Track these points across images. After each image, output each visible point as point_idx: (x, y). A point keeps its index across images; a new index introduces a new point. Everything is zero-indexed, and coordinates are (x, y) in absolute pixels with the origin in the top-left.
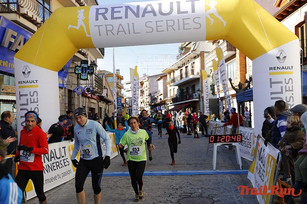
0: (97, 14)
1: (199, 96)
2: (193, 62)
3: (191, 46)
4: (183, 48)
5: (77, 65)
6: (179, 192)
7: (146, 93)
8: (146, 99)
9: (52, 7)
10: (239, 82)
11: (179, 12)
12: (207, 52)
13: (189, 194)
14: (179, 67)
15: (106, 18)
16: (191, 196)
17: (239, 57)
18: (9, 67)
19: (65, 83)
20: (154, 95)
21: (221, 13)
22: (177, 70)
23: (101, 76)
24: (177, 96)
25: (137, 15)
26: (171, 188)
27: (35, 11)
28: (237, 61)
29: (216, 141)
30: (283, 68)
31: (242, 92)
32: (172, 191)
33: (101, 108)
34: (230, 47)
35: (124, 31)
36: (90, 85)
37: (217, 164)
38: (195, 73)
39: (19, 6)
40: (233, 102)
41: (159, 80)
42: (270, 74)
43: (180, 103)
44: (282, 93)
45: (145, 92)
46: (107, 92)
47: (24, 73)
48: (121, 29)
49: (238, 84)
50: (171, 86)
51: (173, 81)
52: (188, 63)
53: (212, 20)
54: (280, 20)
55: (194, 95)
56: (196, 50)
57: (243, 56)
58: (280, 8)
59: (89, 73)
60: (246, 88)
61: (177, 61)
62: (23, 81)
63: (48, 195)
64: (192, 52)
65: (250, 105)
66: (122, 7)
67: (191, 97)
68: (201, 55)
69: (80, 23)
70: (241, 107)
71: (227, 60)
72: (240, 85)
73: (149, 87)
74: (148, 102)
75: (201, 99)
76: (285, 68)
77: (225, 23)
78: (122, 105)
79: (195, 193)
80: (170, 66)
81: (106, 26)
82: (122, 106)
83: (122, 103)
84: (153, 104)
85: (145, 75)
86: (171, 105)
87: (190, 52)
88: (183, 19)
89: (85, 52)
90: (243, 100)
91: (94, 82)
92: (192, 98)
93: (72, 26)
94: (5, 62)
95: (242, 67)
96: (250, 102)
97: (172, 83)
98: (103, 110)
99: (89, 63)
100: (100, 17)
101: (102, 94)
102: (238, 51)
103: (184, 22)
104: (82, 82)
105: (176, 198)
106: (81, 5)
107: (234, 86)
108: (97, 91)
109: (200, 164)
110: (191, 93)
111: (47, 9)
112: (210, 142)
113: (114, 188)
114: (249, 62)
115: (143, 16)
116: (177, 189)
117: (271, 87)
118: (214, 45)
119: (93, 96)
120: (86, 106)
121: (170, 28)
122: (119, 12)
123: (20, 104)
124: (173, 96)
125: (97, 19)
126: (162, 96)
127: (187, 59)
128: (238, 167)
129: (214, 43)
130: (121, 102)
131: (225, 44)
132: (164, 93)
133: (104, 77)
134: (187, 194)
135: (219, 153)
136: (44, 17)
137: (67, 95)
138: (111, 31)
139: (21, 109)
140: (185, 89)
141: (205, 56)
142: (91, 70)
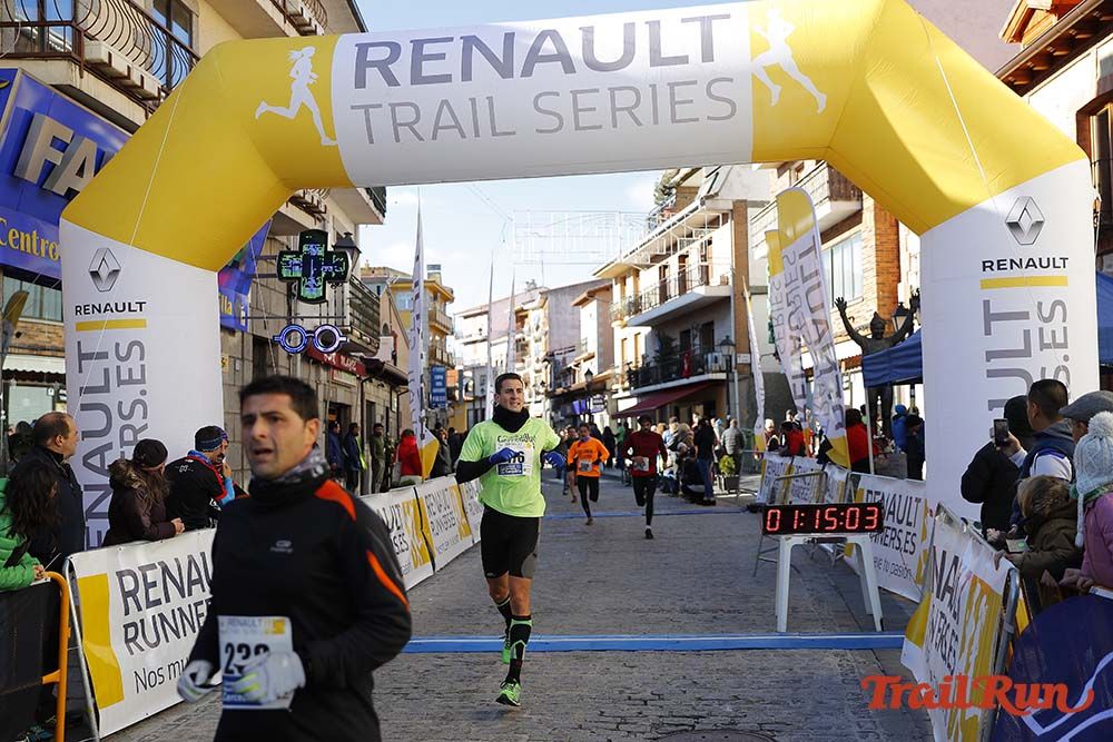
0: (362, 63)
1: (729, 361)
2: (706, 238)
3: (701, 181)
4: (670, 188)
5: (285, 249)
6: (652, 713)
7: (537, 350)
8: (537, 372)
9: (201, 39)
10: (873, 313)
11: (656, 59)
12: (756, 204)
13: (687, 721)
14: (655, 259)
15: (392, 81)
16: (698, 727)
17: (873, 224)
18: (43, 255)
19: (243, 314)
20: (564, 359)
21: (807, 65)
22: (648, 267)
23: (373, 288)
24: (648, 364)
25: (505, 69)
26: (625, 696)
27: (137, 51)
28: (864, 235)
29: (787, 529)
30: (1031, 263)
31: (883, 348)
32: (626, 707)
33: (371, 404)
34: (842, 187)
35: (457, 126)
36: (332, 322)
37: (792, 610)
38: (715, 280)
39: (80, 35)
40: (850, 388)
41: (583, 302)
42: (985, 285)
43: (659, 387)
44: (1026, 353)
45: (533, 347)
46: (395, 344)
47: (95, 274)
48: (446, 119)
49: (870, 321)
50: (626, 325)
51: (636, 306)
52: (689, 243)
53: (776, 90)
54: (1021, 91)
55: (710, 360)
56: (717, 194)
57: (888, 218)
58: (1021, 46)
59: (328, 278)
60: (899, 337)
61: (650, 236)
62: (93, 306)
63: (178, 720)
64: (703, 204)
65: (913, 396)
66: (452, 39)
67: (699, 366)
68: (738, 213)
69: (301, 94)
71: (827, 235)
72: (877, 324)
73: (547, 328)
74: (543, 383)
75: (736, 374)
76: (1037, 264)
77: (822, 100)
78: (450, 393)
79: (710, 714)
80: (624, 254)
81: (393, 106)
82: (449, 399)
83: (449, 385)
84: (559, 391)
85: (532, 286)
86: (627, 394)
87: (697, 202)
88: (672, 86)
89: (315, 202)
90: (886, 380)
91: (348, 309)
92: (700, 370)
93: (270, 108)
94: (28, 235)
95: (885, 259)
96: (912, 387)
97: (629, 314)
98: (380, 411)
99: (331, 241)
100: (373, 74)
101: (375, 354)
102: (868, 202)
103: (672, 95)
104: (304, 309)
105: (643, 733)
106: (304, 30)
108: (360, 342)
109: (729, 612)
110: (698, 352)
111: (182, 46)
112: (766, 532)
113: (416, 696)
114: (910, 241)
115: (527, 72)
116: (645, 702)
117: (988, 332)
118: (783, 178)
119: (343, 358)
121: (623, 116)
122: (442, 56)
123: (81, 389)
124: (634, 364)
125: (360, 82)
126: (595, 361)
127: (685, 227)
128: (866, 624)
129: (782, 169)
130: (444, 381)
131: (824, 175)
132: (601, 350)
133: (383, 291)
134: (682, 721)
135: (799, 572)
136: (169, 75)
137: (249, 355)
138: (410, 125)
139: (84, 407)
140: (678, 336)
141: (749, 219)
142: (339, 264)
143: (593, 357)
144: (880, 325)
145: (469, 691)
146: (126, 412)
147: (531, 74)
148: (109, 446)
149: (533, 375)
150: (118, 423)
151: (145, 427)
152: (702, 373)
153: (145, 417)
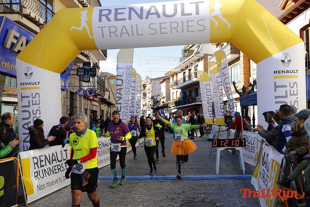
0: (101, 15)
2: (196, 64)
3: (195, 48)
4: (186, 50)
5: (79, 67)
6: (181, 197)
7: (149, 96)
8: (149, 102)
9: (55, 8)
10: (243, 85)
11: (183, 14)
12: (210, 55)
13: (191, 199)
14: (182, 70)
15: (109, 20)
16: (194, 201)
17: (243, 60)
18: (11, 68)
19: (67, 85)
20: (156, 98)
21: (225, 15)
22: (180, 72)
23: (103, 78)
24: (180, 100)
25: (141, 17)
26: (174, 192)
27: (37, 11)
28: (240, 64)
29: (219, 146)
30: (288, 72)
31: (246, 95)
32: (174, 195)
33: (103, 111)
34: (235, 50)
35: (127, 33)
36: (92, 88)
37: (220, 168)
38: (199, 76)
39: (21, 7)
40: (236, 106)
41: (162, 82)
42: (275, 78)
43: (183, 106)
44: (286, 97)
45: (148, 95)
46: (109, 94)
47: (26, 74)
48: (124, 31)
49: (242, 88)
50: (174, 89)
51: (176, 83)
52: (192, 66)
53: (216, 23)
54: (285, 23)
55: (197, 98)
56: (199, 52)
57: (247, 59)
58: (284, 11)
59: (91, 75)
60: (250, 92)
61: (181, 64)
62: (26, 83)
63: (49, 199)
64: (195, 55)
65: (254, 109)
66: (126, 8)
68: (205, 57)
69: (84, 24)
70: (244, 110)
71: (230, 63)
72: (244, 89)
73: (152, 90)
74: (150, 105)
77: (229, 25)
79: (197, 197)
80: (173, 69)
81: (109, 27)
84: (155, 107)
85: (147, 78)
86: (174, 108)
87: (194, 55)
88: (187, 21)
89: (87, 54)
91: (96, 84)
92: (194, 101)
93: (75, 28)
94: (7, 63)
95: (246, 71)
96: (254, 106)
97: (175, 86)
98: (105, 112)
99: (92, 65)
100: (104, 18)
101: (104, 97)
102: (242, 54)
103: (188, 24)
104: (84, 84)
105: (179, 203)
106: (84, 6)
107: (238, 89)
108: (100, 93)
109: (203, 169)
110: (194, 96)
111: (50, 10)
112: (213, 147)
113: (116, 192)
114: (253, 65)
115: (147, 18)
116: (179, 194)
117: (275, 91)
118: (218, 48)
119: (95, 98)
120: (87, 109)
121: (174, 30)
122: (123, 13)
123: (22, 106)
124: (176, 100)
125: (100, 20)
127: (190, 61)
128: (241, 172)
129: (217, 45)
131: (229, 47)
132: (167, 96)
133: (106, 79)
134: (190, 199)
135: (222, 158)
136: (46, 18)
137: (69, 97)
138: (114, 32)
139: (23, 111)
140: (188, 92)
141: (208, 59)
142: (94, 72)
143: (165, 98)
144: (245, 89)
145: (130, 191)
146: (34, 113)
147: (148, 18)
148: (30, 122)
149: (148, 103)
150: (32, 116)
151: (40, 117)
152: (195, 102)
153: (40, 114)
